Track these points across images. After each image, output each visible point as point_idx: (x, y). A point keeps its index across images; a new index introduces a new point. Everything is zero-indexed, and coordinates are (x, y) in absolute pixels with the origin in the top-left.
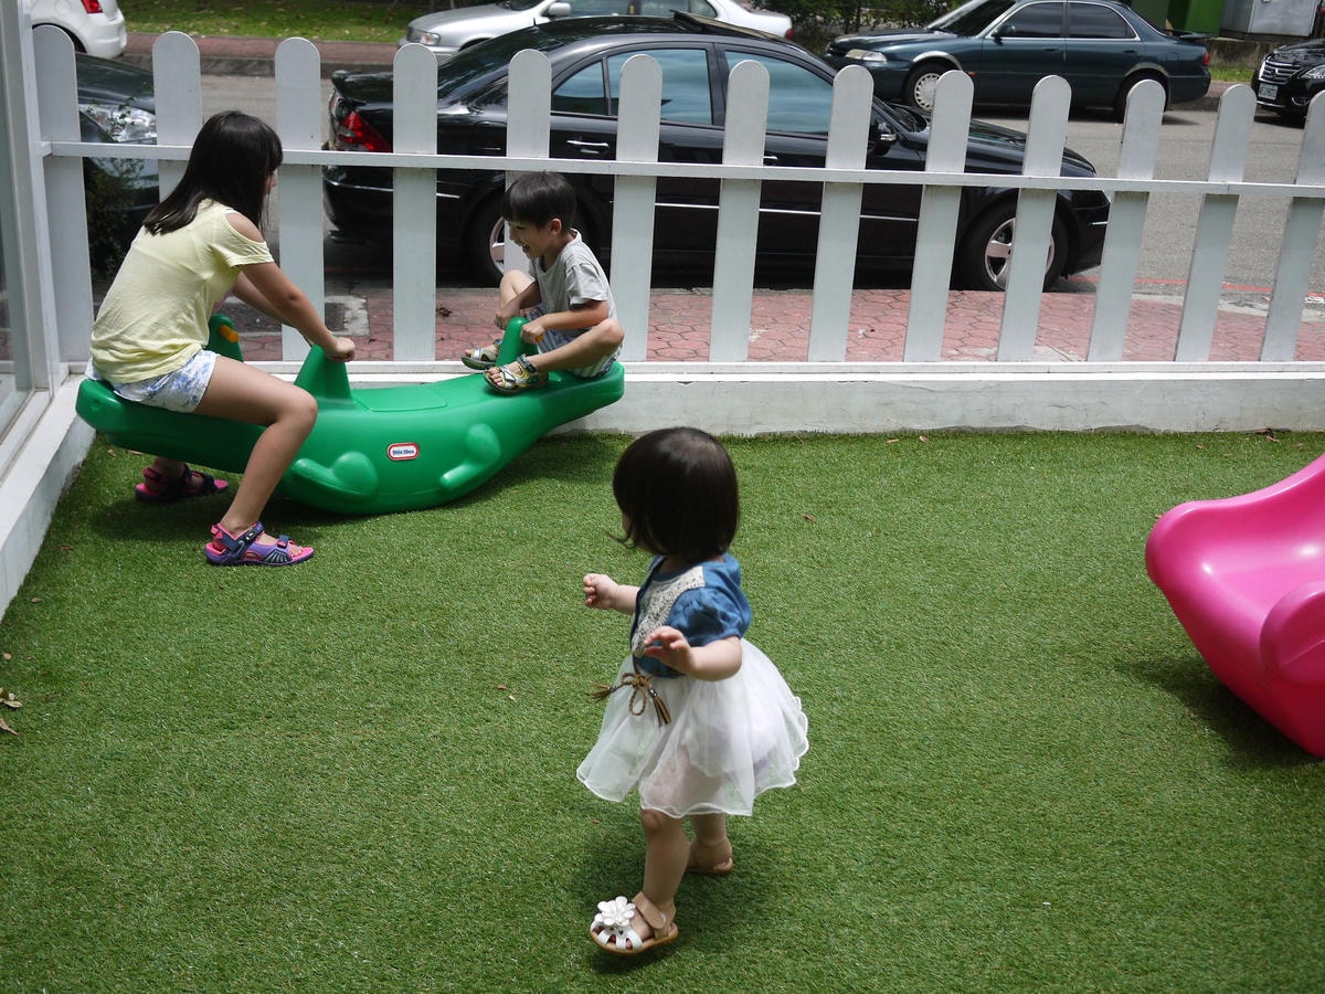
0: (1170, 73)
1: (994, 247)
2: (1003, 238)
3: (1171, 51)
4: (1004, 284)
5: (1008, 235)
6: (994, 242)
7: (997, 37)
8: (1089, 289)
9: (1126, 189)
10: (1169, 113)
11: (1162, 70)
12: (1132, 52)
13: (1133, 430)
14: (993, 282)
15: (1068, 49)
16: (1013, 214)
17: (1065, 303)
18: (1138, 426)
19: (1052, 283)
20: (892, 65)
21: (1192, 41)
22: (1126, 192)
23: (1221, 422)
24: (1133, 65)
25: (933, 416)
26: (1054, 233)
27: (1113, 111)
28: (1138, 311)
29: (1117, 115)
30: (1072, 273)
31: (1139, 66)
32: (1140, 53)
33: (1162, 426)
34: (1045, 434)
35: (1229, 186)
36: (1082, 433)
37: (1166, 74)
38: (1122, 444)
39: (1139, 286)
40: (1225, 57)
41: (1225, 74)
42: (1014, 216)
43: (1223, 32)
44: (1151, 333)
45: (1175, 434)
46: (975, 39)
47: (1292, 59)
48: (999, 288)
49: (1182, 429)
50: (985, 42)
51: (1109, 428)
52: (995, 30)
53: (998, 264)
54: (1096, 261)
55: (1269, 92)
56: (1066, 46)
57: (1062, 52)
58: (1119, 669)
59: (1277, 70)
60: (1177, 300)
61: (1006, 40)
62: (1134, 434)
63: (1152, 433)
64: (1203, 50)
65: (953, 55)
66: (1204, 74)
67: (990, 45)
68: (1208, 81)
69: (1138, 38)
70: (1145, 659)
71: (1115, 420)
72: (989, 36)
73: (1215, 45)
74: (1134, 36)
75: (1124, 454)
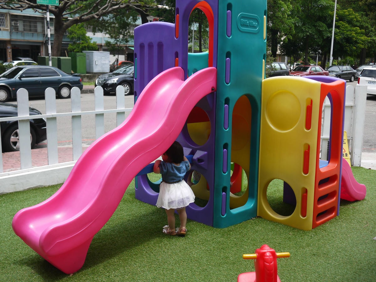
0: (72, 84)
1: (13, 139)
2: (15, 136)
3: (71, 79)
4: (19, 149)
5: (17, 135)
6: (12, 137)
7: (20, 78)
8: (45, 146)
9: (22, 119)
11: (69, 84)
12: (60, 80)
13: (38, 187)
14: (14, 149)
15: (42, 80)
16: (17, 128)
17: (36, 152)
18: (40, 186)
19: (33, 146)
21: (76, 76)
22: (22, 120)
23: (64, 180)
24: (61, 83)
26: (31, 132)
27: (41, 97)
28: (60, 150)
29: (43, 98)
30: (39, 143)
31: (63, 83)
32: (62, 80)
33: (47, 184)
34: (11, 193)
35: (52, 115)
36: (22, 191)
37: (70, 85)
38: (35, 192)
39: (60, 143)
40: (89, 79)
41: (89, 83)
42: (18, 129)
43: (87, 73)
44: (60, 156)
45: (52, 186)
46: (13, 80)
47: (104, 79)
48: (17, 150)
49: (53, 184)
50: (16, 80)
51: (31, 188)
52: (19, 76)
53: (15, 143)
54: (46, 138)
56: (41, 79)
57: (40, 81)
58: (14, 264)
59: (100, 82)
60: (71, 146)
61: (22, 79)
62: (39, 188)
63: (45, 187)
64: (79, 78)
65: (7, 84)
66: (80, 84)
67: (18, 81)
68: (82, 86)
69: (61, 76)
70: (24, 258)
71: (32, 185)
72: (17, 78)
73: (85, 76)
74: (60, 76)
75: (34, 195)
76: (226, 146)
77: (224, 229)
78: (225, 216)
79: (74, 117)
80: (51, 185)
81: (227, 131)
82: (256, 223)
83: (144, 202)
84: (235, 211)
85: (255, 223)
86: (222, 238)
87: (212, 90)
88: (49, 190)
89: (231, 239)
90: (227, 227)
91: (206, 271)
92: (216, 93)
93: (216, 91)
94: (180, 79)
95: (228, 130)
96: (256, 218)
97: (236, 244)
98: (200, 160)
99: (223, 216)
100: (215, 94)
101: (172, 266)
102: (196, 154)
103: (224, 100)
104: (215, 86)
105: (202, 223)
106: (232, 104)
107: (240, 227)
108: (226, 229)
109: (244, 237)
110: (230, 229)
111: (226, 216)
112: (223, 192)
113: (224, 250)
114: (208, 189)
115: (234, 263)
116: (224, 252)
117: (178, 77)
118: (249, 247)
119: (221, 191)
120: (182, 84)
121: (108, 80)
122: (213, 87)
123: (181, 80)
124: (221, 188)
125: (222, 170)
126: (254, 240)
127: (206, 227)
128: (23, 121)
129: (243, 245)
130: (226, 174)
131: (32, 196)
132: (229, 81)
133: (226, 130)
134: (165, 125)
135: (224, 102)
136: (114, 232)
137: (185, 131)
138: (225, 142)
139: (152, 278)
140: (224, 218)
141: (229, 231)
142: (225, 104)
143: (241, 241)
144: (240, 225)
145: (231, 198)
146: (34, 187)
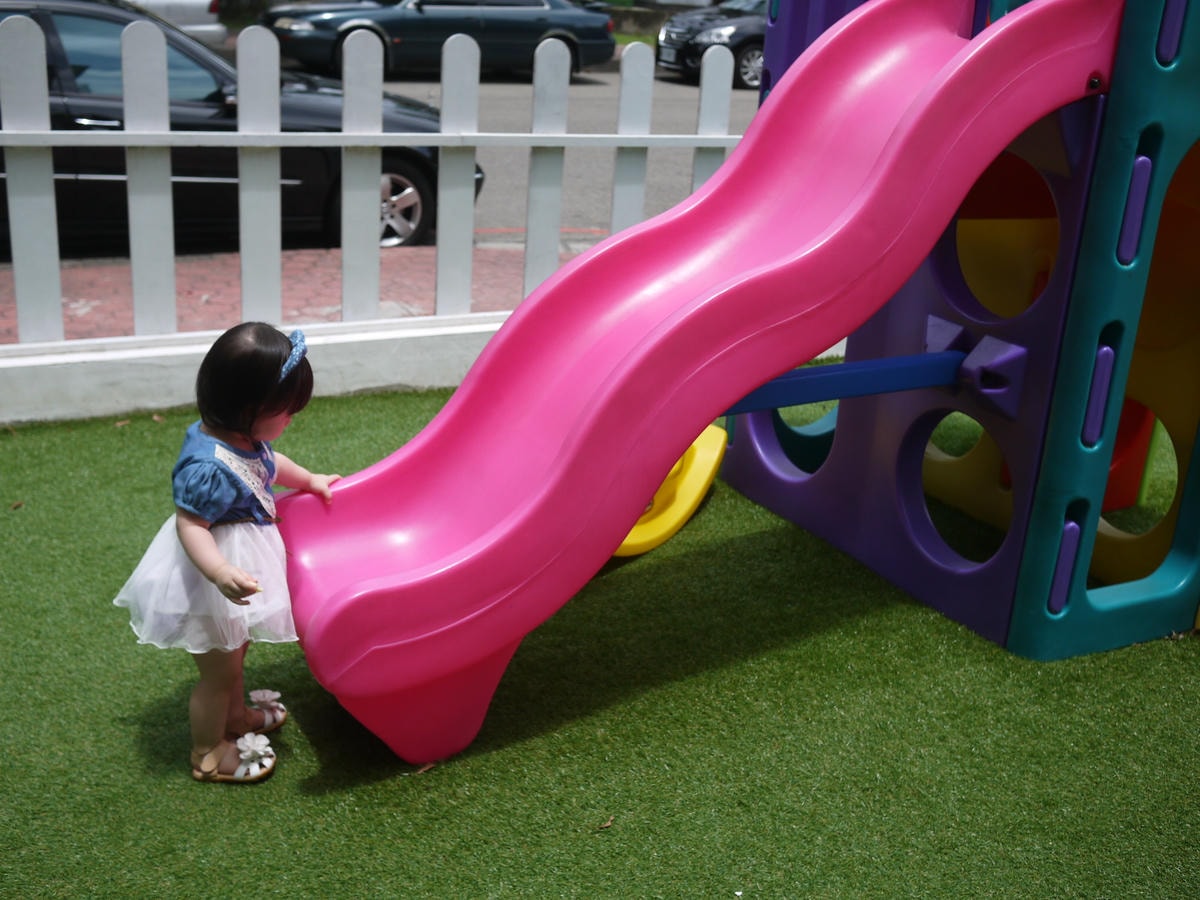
0: (578, 39)
3: (579, 18)
7: (418, 5)
10: (576, 75)
11: (570, 34)
12: (543, 19)
13: (395, 389)
15: (486, 17)
18: (400, 385)
20: (321, 34)
21: (597, 10)
24: (545, 31)
25: (170, 393)
31: (550, 32)
32: (550, 21)
33: (425, 382)
36: (339, 398)
37: (574, 39)
38: (379, 404)
40: (641, 25)
45: (439, 390)
46: (397, 9)
47: (687, 25)
49: (446, 384)
50: (407, 11)
51: (368, 389)
55: (669, 55)
56: (483, 14)
57: (480, 20)
59: (674, 35)
61: (427, 9)
64: (606, 17)
65: (378, 24)
66: (608, 39)
67: (412, 14)
68: (614, 46)
69: (547, 7)
71: (374, 381)
72: (410, 6)
73: (627, 15)
74: (542, 5)
75: (376, 416)
76: (1112, 334)
77: (1053, 665)
78: (1061, 615)
79: (538, 151)
80: (436, 388)
81: (1130, 273)
82: (1190, 658)
83: (749, 498)
84: (1106, 599)
85: (1183, 658)
86: (1037, 708)
87: (1091, 85)
88: (427, 405)
89: (1074, 715)
90: (1064, 659)
91: (953, 853)
92: (1106, 100)
93: (1107, 94)
94: (952, 31)
95: (1132, 265)
96: (1191, 634)
97: (1093, 746)
98: (990, 376)
99: (1056, 612)
100: (1101, 105)
101: (815, 800)
102: (976, 348)
103: (1138, 136)
104: (1105, 72)
105: (961, 624)
106: (1170, 158)
107: (1117, 669)
108: (1057, 666)
109: (1131, 716)
110: (1074, 668)
111: (1064, 617)
112: (1069, 518)
113: (1038, 763)
114: (1006, 482)
115: (1076, 839)
116: (1037, 774)
117: (948, 22)
118: (1148, 770)
119: (1063, 517)
120: (960, 48)
121: (699, 32)
122: (1095, 74)
123: (960, 35)
124: (1064, 501)
125: (1080, 433)
126: (1173, 739)
127: (976, 643)
128: (358, 150)
129: (1125, 753)
130: (1096, 448)
131: (366, 419)
132: (1174, 51)
133: (1125, 267)
134: (865, 220)
135: (1135, 144)
136: (618, 609)
137: (944, 255)
138: (1112, 316)
139: (723, 844)
140: (1053, 623)
141: (1067, 680)
142: (1140, 153)
143: (1118, 735)
144: (1120, 655)
145: (1101, 540)
146: (377, 388)
